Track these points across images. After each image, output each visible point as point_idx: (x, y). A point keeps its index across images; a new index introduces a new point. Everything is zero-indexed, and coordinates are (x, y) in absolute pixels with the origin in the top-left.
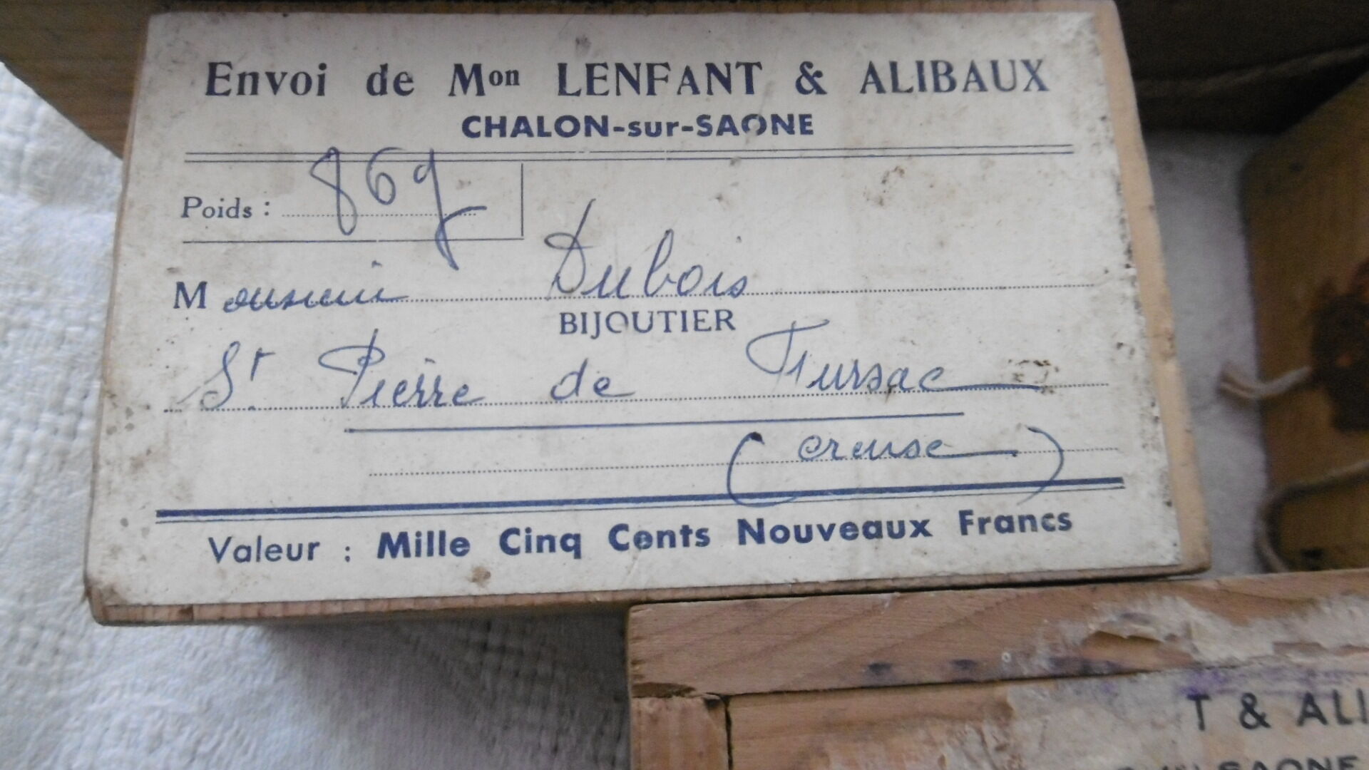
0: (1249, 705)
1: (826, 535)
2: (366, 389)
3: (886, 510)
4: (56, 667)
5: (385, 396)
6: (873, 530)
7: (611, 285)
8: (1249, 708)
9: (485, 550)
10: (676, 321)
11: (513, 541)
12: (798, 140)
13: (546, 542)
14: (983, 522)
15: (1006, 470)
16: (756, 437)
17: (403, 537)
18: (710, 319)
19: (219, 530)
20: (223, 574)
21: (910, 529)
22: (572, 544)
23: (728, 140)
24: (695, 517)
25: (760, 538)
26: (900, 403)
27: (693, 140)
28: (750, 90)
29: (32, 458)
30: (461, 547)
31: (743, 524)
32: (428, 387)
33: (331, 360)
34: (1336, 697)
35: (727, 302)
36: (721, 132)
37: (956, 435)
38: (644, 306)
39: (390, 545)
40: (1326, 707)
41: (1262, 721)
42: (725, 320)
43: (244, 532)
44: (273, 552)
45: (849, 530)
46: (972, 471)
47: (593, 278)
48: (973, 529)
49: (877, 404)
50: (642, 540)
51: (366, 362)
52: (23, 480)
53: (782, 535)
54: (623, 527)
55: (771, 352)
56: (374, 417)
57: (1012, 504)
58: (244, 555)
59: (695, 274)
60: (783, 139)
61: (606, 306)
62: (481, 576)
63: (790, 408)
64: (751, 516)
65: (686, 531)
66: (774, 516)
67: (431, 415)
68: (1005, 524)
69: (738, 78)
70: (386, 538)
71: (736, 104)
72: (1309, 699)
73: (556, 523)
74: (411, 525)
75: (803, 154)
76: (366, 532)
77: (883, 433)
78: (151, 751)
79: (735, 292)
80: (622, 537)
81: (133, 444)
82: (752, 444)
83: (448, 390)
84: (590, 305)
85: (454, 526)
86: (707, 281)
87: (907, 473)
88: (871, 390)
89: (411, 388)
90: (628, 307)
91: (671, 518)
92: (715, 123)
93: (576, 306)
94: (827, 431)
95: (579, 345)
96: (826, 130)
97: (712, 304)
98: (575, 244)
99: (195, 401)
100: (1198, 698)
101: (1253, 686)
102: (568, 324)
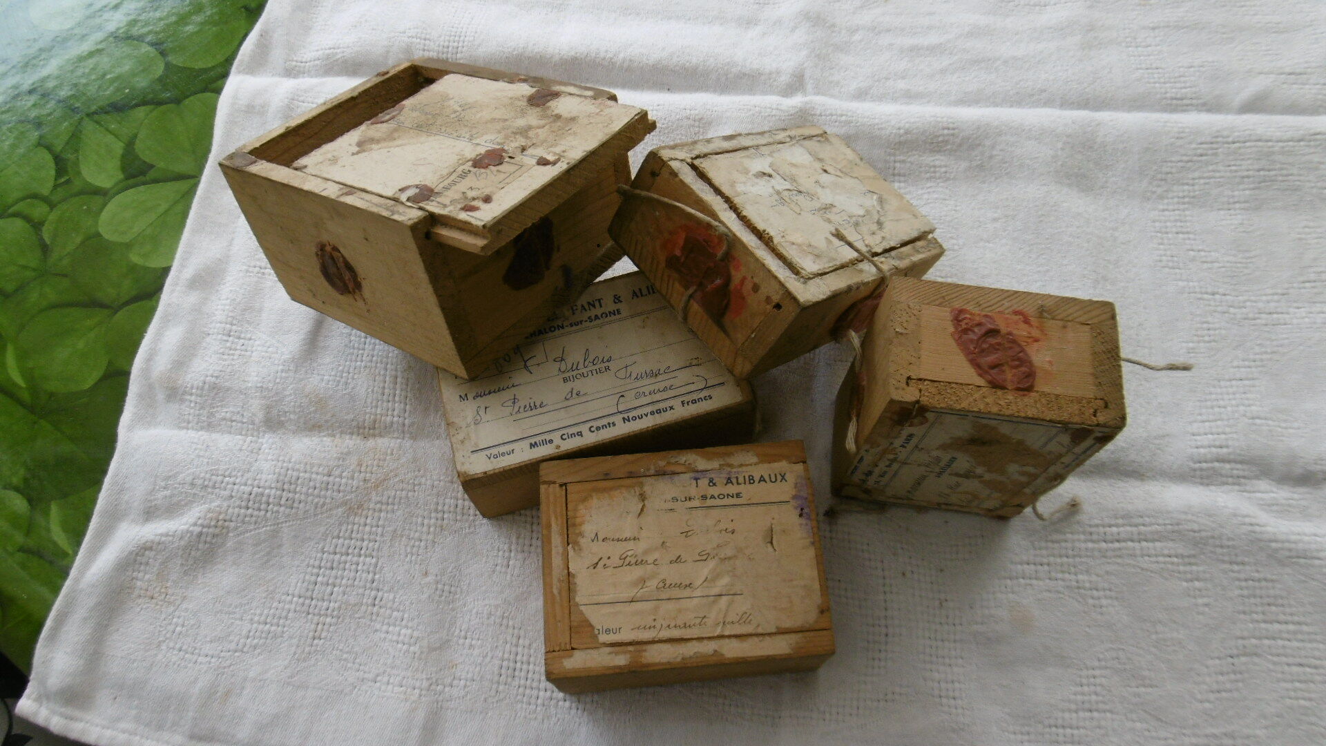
1: (646, 415)
2: (516, 409)
3: (661, 406)
5: (522, 410)
6: (659, 411)
7: (575, 367)
9: (557, 441)
10: (594, 372)
11: (564, 437)
12: (617, 317)
13: (573, 435)
14: (688, 402)
15: (692, 388)
16: (622, 396)
17: (535, 443)
18: (604, 369)
19: (488, 452)
20: (492, 462)
21: (668, 409)
22: (580, 434)
23: (598, 322)
24: (611, 420)
25: (629, 421)
26: (660, 378)
27: (588, 324)
28: (601, 306)
30: (551, 441)
31: (624, 418)
32: (532, 405)
33: (505, 405)
35: (606, 364)
36: (595, 320)
37: (676, 382)
38: (584, 371)
39: (532, 446)
42: (607, 369)
43: (495, 451)
44: (503, 454)
45: (652, 413)
46: (683, 390)
47: (569, 366)
48: (686, 405)
49: (653, 380)
50: (598, 428)
51: (514, 403)
53: (634, 418)
54: (592, 427)
55: (622, 374)
56: (520, 416)
57: (695, 396)
58: (496, 457)
59: (596, 360)
60: (613, 317)
61: (574, 373)
62: (558, 447)
63: (629, 387)
64: (626, 416)
65: (609, 424)
66: (631, 415)
67: (535, 412)
68: (694, 402)
70: (531, 444)
71: (598, 311)
73: (575, 430)
74: (537, 439)
75: (620, 320)
76: (526, 444)
77: (656, 387)
79: (608, 361)
80: (592, 429)
81: (460, 437)
82: (622, 398)
83: (538, 404)
84: (571, 374)
85: (548, 437)
86: (600, 360)
87: (665, 395)
88: (651, 377)
89: (528, 407)
90: (580, 372)
91: (605, 421)
92: (593, 317)
93: (566, 375)
94: (641, 390)
95: (570, 385)
96: (624, 313)
97: (603, 365)
98: (562, 360)
99: (472, 423)
102: (565, 380)
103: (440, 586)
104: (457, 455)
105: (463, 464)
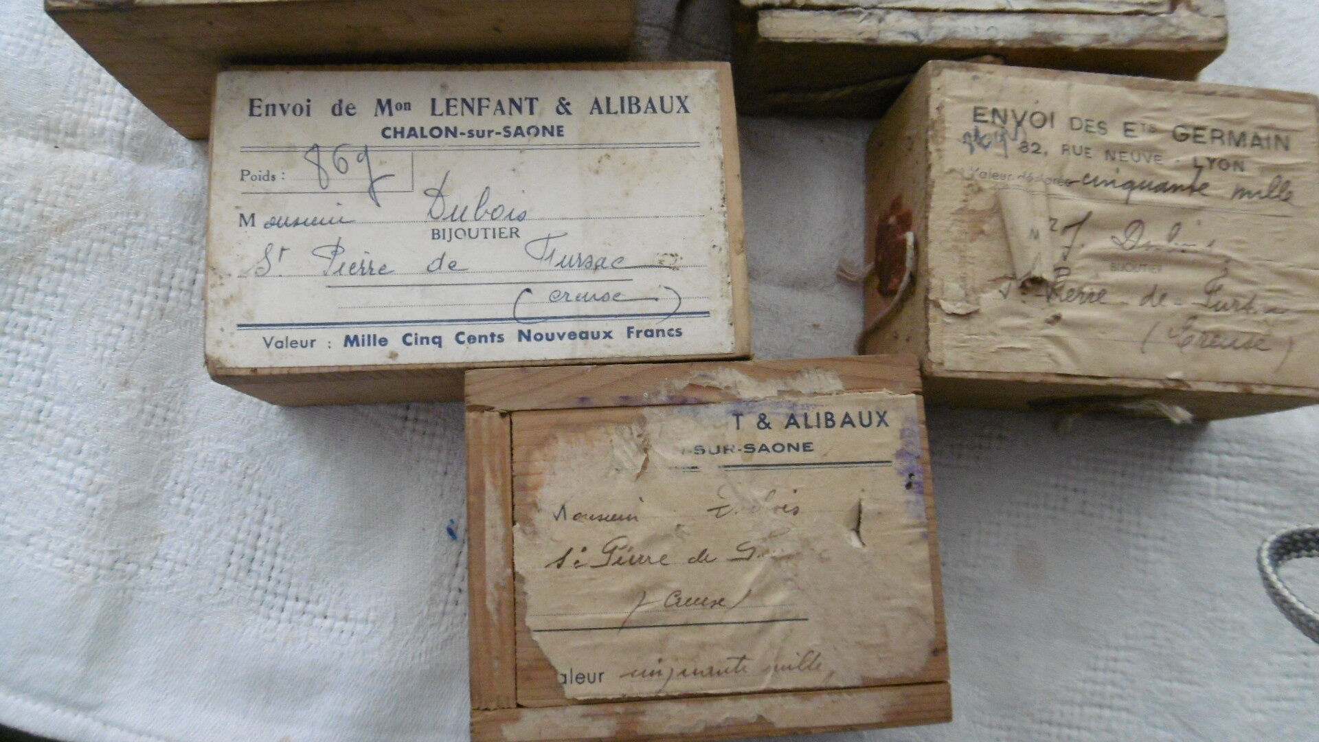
0: (762, 418)
1: (561, 337)
2: (336, 267)
3: (591, 326)
4: (166, 428)
5: (345, 270)
6: (584, 335)
7: (457, 216)
8: (762, 420)
9: (395, 343)
10: (490, 233)
11: (409, 339)
12: (556, 139)
13: (425, 340)
14: (638, 332)
15: (652, 307)
16: (528, 290)
17: (356, 337)
18: (507, 232)
19: (268, 333)
20: (270, 354)
21: (602, 335)
22: (438, 341)
23: (519, 139)
24: (497, 328)
25: (528, 339)
26: (601, 274)
27: (501, 140)
28: (532, 112)
29: (145, 312)
30: (384, 342)
31: (521, 332)
32: (366, 265)
33: (318, 252)
34: (806, 416)
35: (516, 224)
36: (515, 135)
37: (627, 290)
38: (474, 226)
39: (350, 341)
40: (800, 420)
41: (768, 426)
42: (514, 233)
43: (280, 334)
44: (294, 344)
45: (572, 335)
46: (635, 308)
47: (449, 211)
48: (633, 336)
49: (590, 275)
50: (471, 339)
51: (335, 253)
52: (140, 324)
53: (539, 337)
54: (462, 333)
55: (538, 249)
56: (339, 280)
57: (653, 324)
58: (280, 345)
59: (500, 210)
60: (548, 139)
61: (455, 226)
62: (393, 355)
63: (546, 276)
64: (525, 328)
65: (492, 335)
66: (535, 329)
67: (368, 280)
68: (649, 333)
69: (526, 106)
70: (347, 338)
71: (524, 120)
72: (792, 416)
73: (430, 331)
74: (360, 331)
75: (559, 147)
76: (338, 335)
77: (592, 289)
78: (222, 472)
79: (520, 219)
80: (461, 338)
81: (224, 292)
82: (526, 294)
83: (376, 267)
84: (448, 225)
85: (380, 332)
86: (507, 213)
87: (602, 309)
88: (587, 268)
89: (358, 266)
90: (466, 226)
91: (486, 329)
92: (513, 130)
93: (440, 225)
94: (564, 288)
95: (442, 245)
96: (570, 135)
97: (508, 225)
98: (440, 194)
99: (252, 272)
100: (738, 415)
101: (765, 410)
102: (436, 235)
103: (148, 407)
104: (211, 325)
105: (218, 343)
